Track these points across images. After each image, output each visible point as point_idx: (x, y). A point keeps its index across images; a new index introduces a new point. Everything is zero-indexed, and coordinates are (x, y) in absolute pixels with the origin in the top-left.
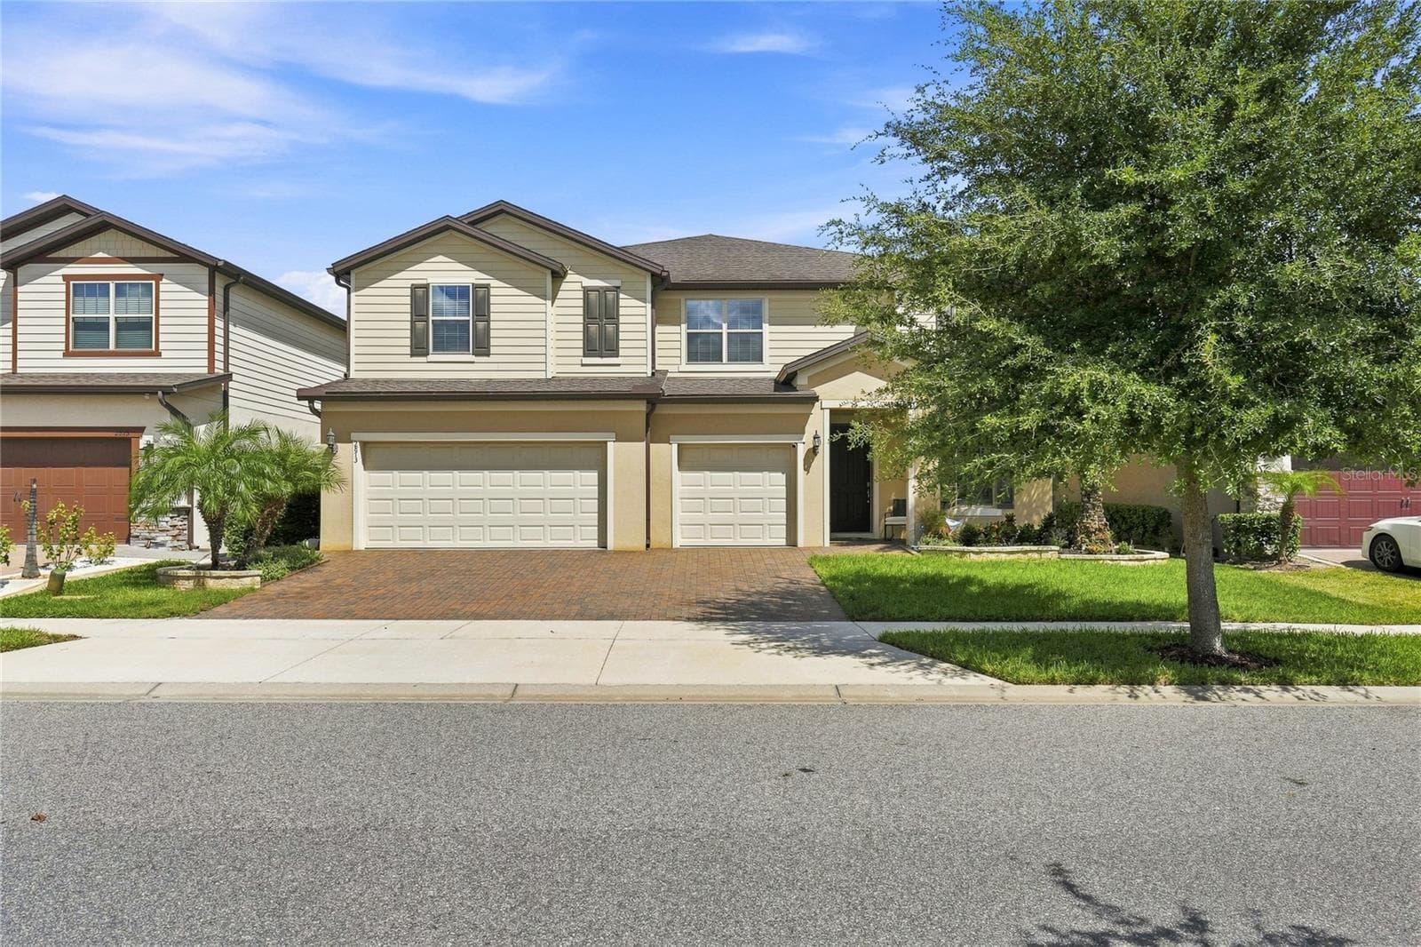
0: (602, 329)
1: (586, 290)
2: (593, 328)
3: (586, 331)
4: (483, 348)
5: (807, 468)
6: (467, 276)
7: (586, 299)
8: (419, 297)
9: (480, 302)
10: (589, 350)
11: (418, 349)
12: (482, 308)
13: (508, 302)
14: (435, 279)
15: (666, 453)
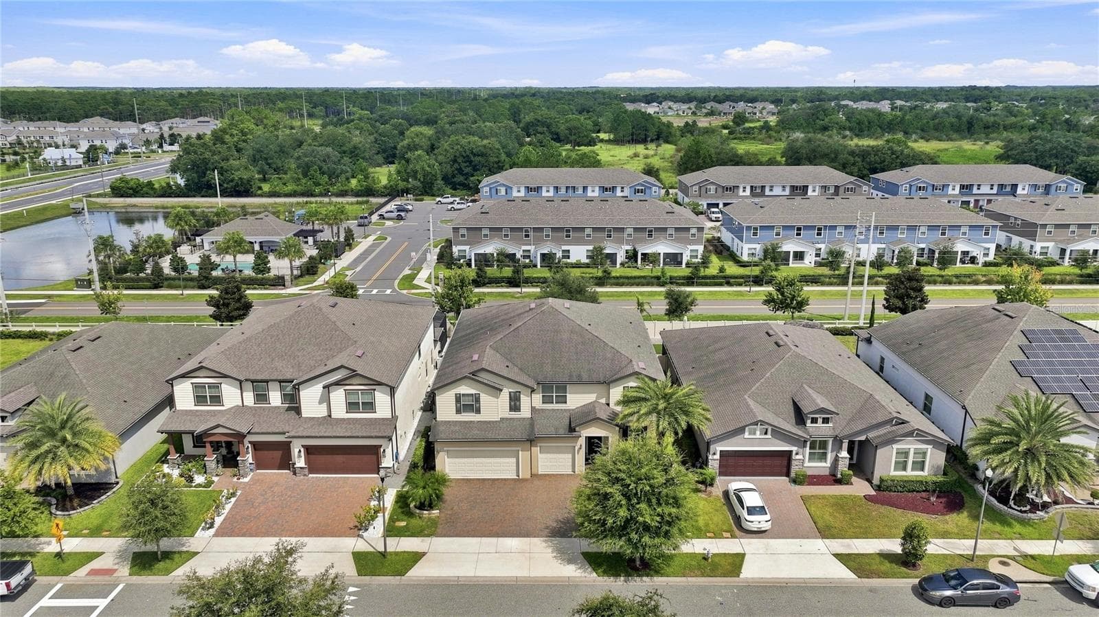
0: (515, 404)
1: (510, 393)
2: (513, 403)
3: (510, 404)
4: (478, 411)
5: (578, 453)
6: (473, 391)
7: (510, 394)
8: (458, 398)
9: (477, 399)
10: (511, 409)
11: (458, 411)
12: (478, 400)
13: (485, 399)
14: (462, 392)
15: (536, 450)
